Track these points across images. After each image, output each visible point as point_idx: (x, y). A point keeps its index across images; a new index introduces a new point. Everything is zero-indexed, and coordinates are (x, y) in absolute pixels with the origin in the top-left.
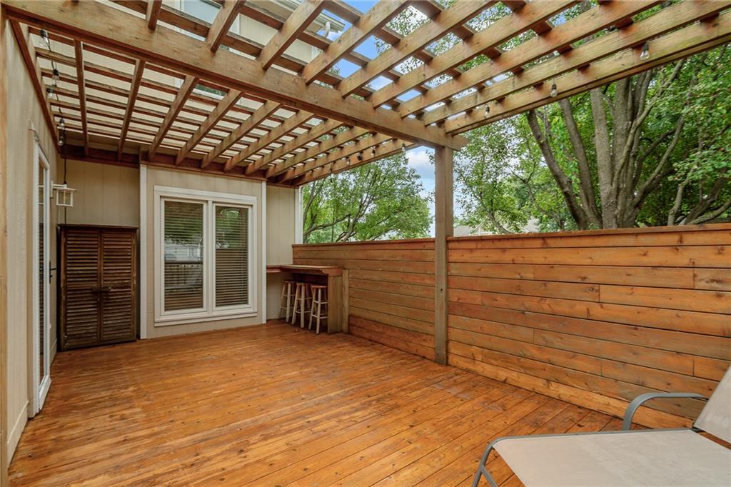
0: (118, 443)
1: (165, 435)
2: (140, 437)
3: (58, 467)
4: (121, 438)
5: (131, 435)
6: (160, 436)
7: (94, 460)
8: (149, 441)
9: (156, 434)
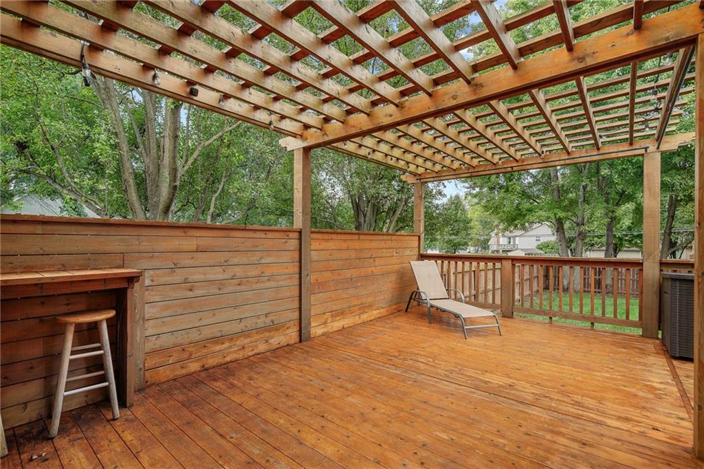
0: (591, 446)
1: (546, 426)
2: (568, 438)
3: (651, 456)
4: (587, 449)
5: (575, 445)
6: (551, 428)
7: (619, 443)
8: (562, 430)
9: (552, 432)
